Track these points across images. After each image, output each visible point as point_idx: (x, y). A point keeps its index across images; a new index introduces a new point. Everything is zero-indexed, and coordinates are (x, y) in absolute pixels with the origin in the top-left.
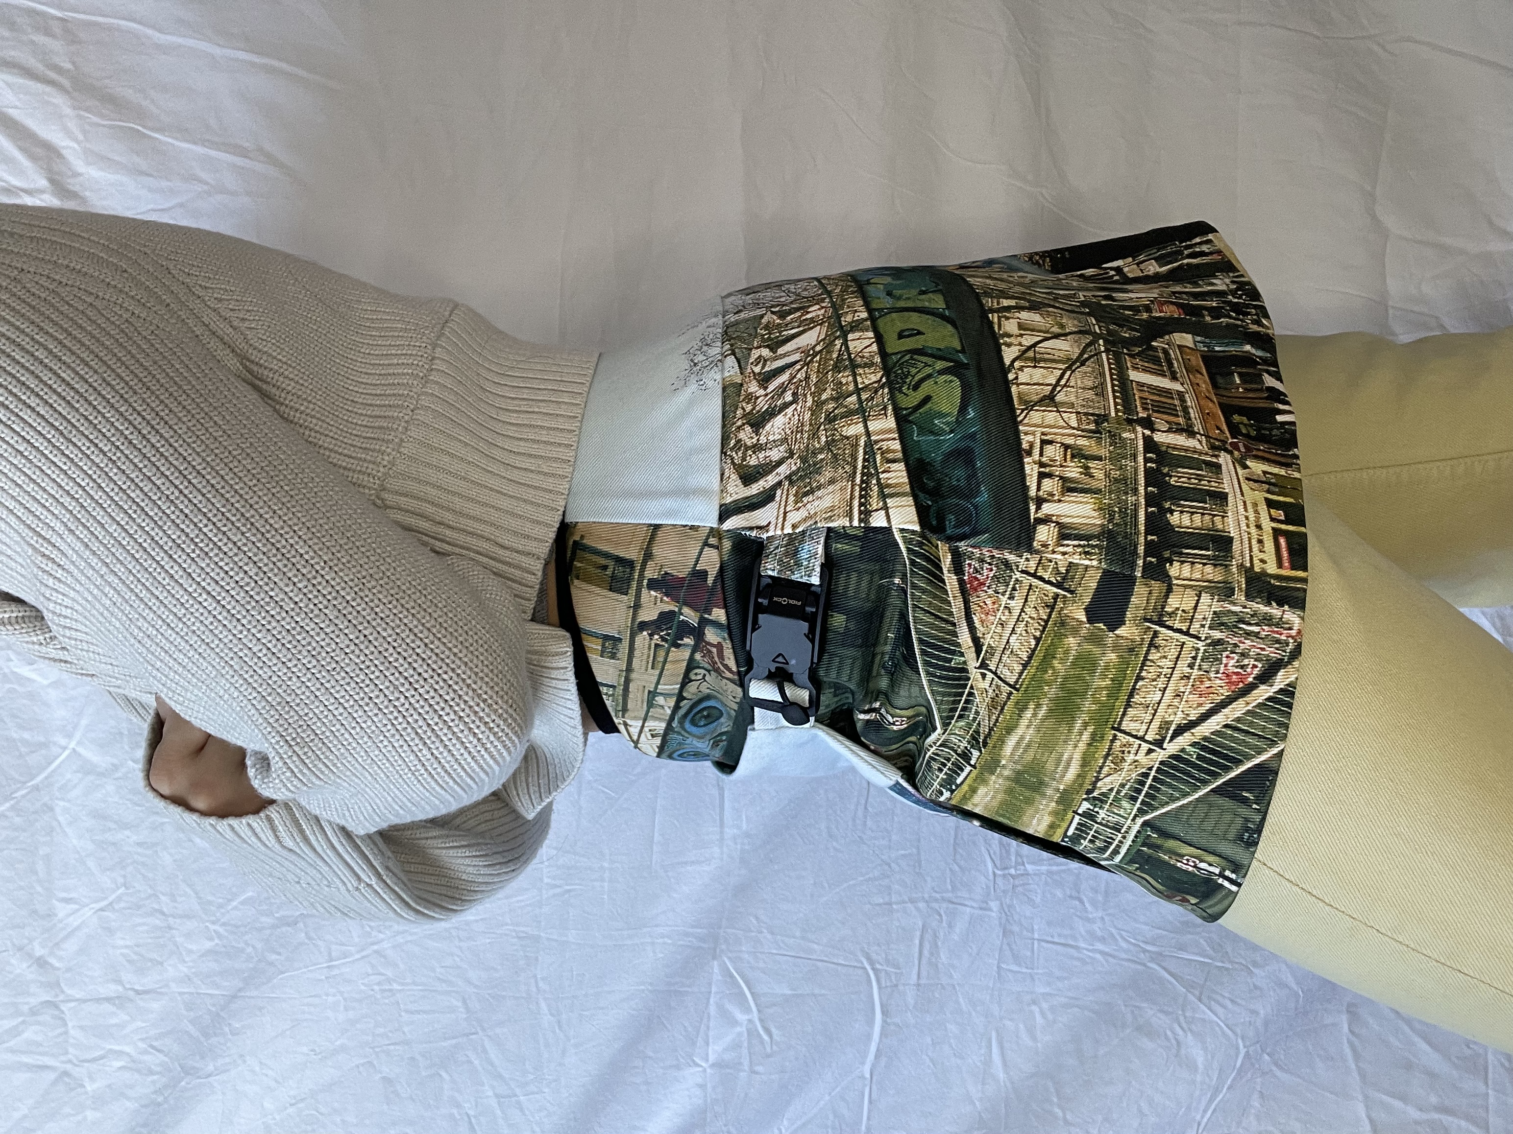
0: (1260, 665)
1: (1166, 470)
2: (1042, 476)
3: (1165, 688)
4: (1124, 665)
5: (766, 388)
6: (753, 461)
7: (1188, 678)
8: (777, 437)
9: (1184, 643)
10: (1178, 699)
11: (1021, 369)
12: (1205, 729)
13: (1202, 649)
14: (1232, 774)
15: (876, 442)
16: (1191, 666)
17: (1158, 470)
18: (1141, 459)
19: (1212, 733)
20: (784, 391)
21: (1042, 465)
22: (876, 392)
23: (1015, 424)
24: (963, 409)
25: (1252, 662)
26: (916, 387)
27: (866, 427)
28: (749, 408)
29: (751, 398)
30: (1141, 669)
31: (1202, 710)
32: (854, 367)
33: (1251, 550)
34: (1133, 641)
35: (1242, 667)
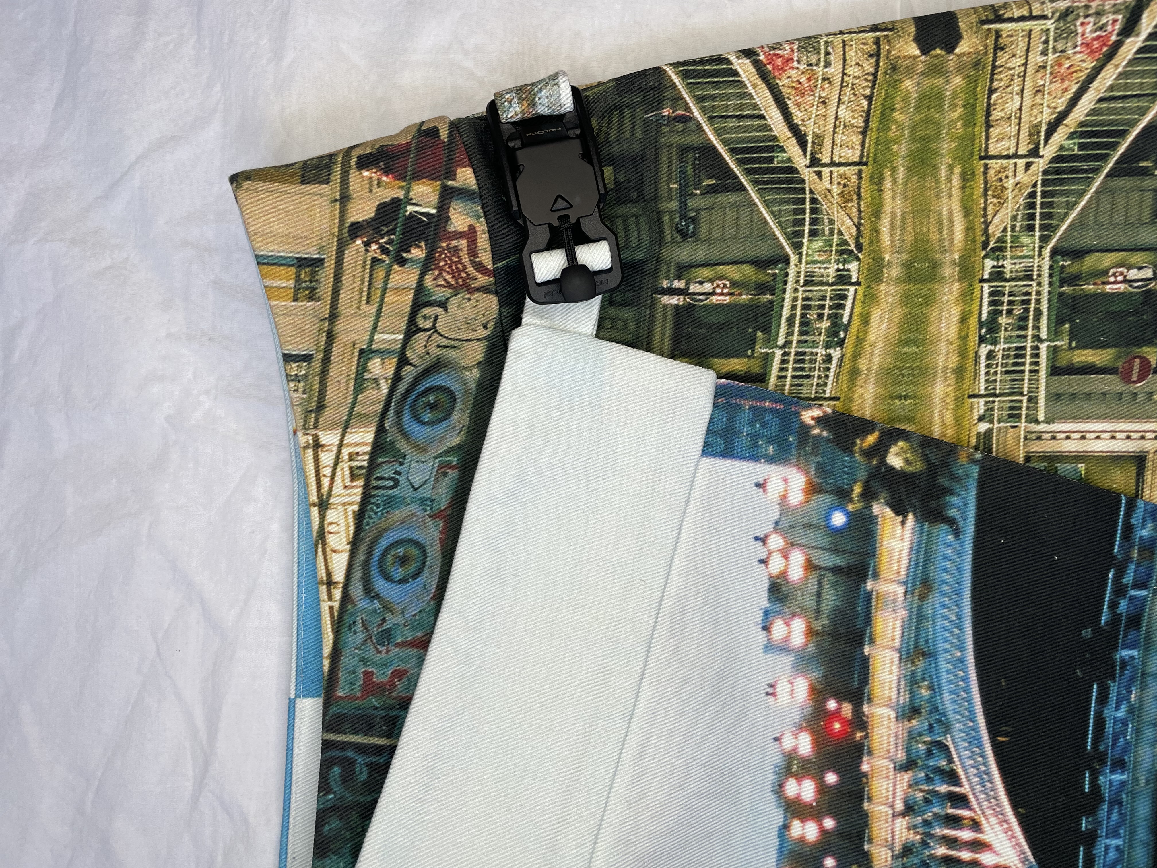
3: (1022, 90)
4: (972, 82)
10: (1040, 95)
16: (1044, 52)
31: (1069, 95)
35: (1101, 28)
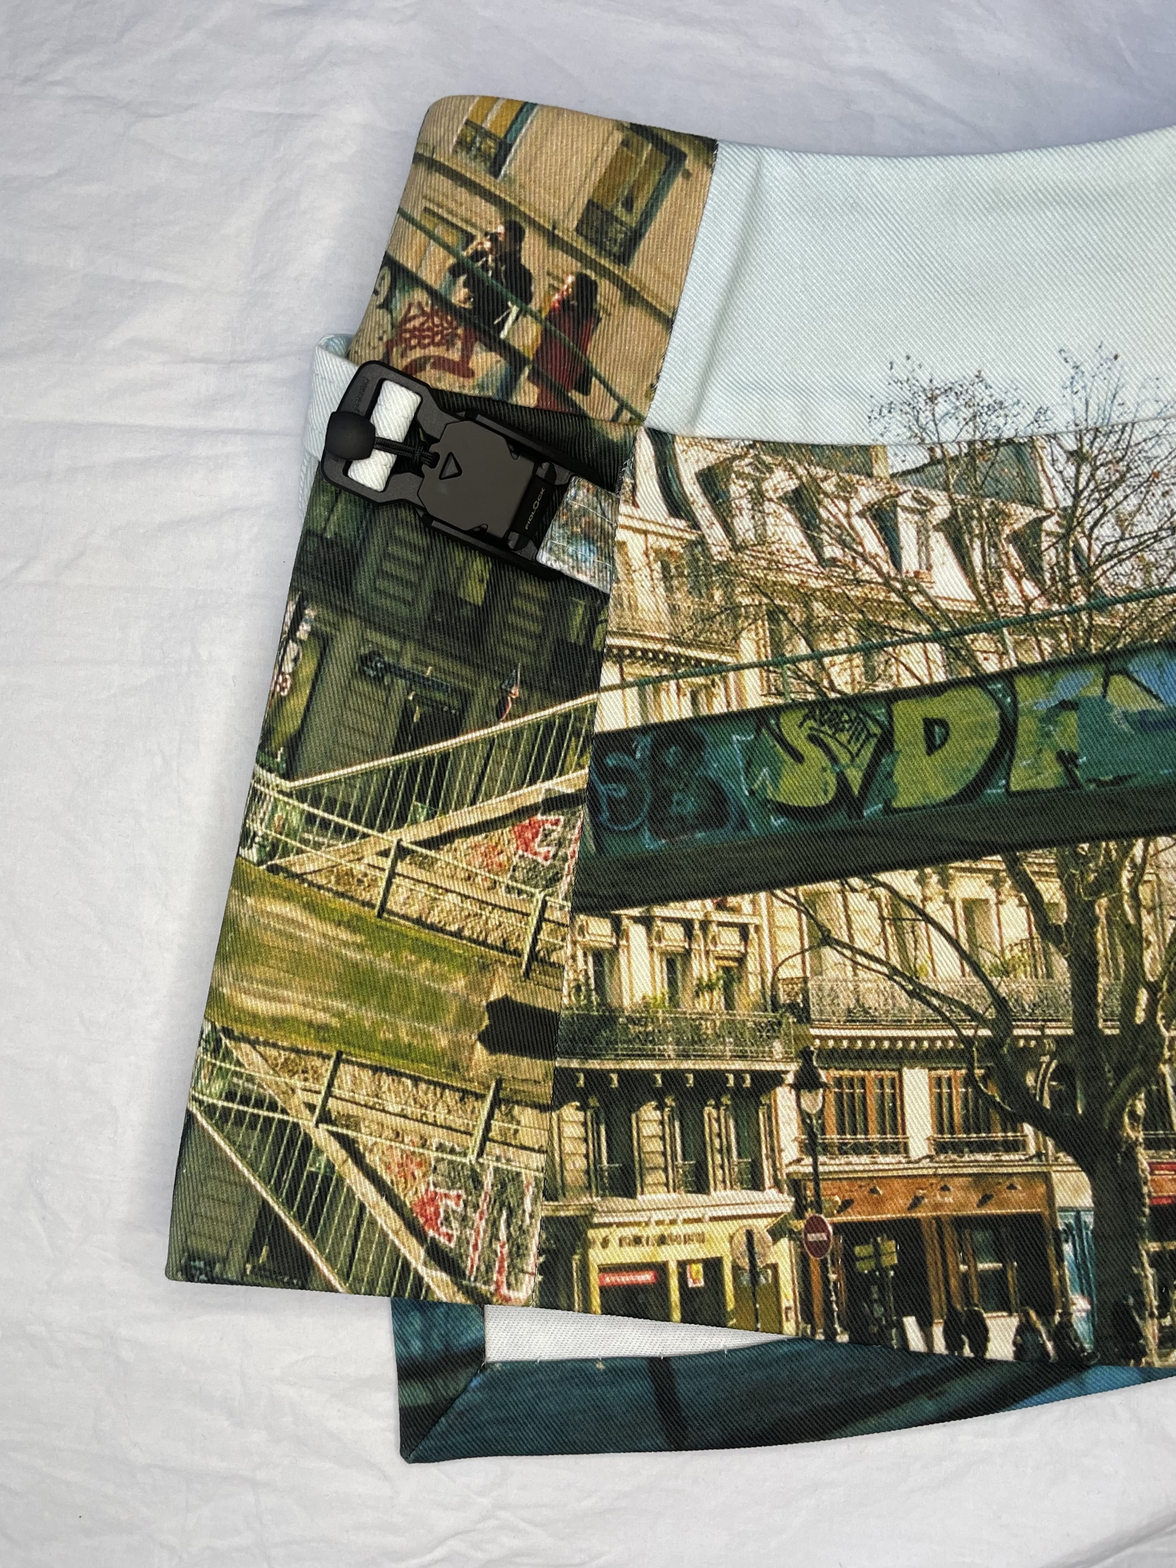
0: (452, 1245)
1: (725, 1100)
2: (687, 924)
3: (405, 1117)
4: (436, 1059)
5: (861, 514)
6: (736, 489)
7: (423, 1146)
8: (770, 530)
9: (471, 1135)
10: (392, 1135)
11: (872, 897)
12: (354, 1178)
13: (466, 1161)
14: (293, 1227)
15: (725, 679)
16: (441, 1148)
17: (725, 1090)
18: (739, 1065)
19: (349, 1189)
20: (844, 544)
21: (705, 925)
22: (812, 683)
23: (770, 886)
24: (783, 809)
25: (456, 1233)
26: (813, 739)
27: (751, 666)
28: (829, 486)
29: (847, 491)
30: (429, 1082)
31: (381, 1170)
32: (867, 651)
33: (620, 1225)
34: (468, 1069)
35: (447, 1219)
